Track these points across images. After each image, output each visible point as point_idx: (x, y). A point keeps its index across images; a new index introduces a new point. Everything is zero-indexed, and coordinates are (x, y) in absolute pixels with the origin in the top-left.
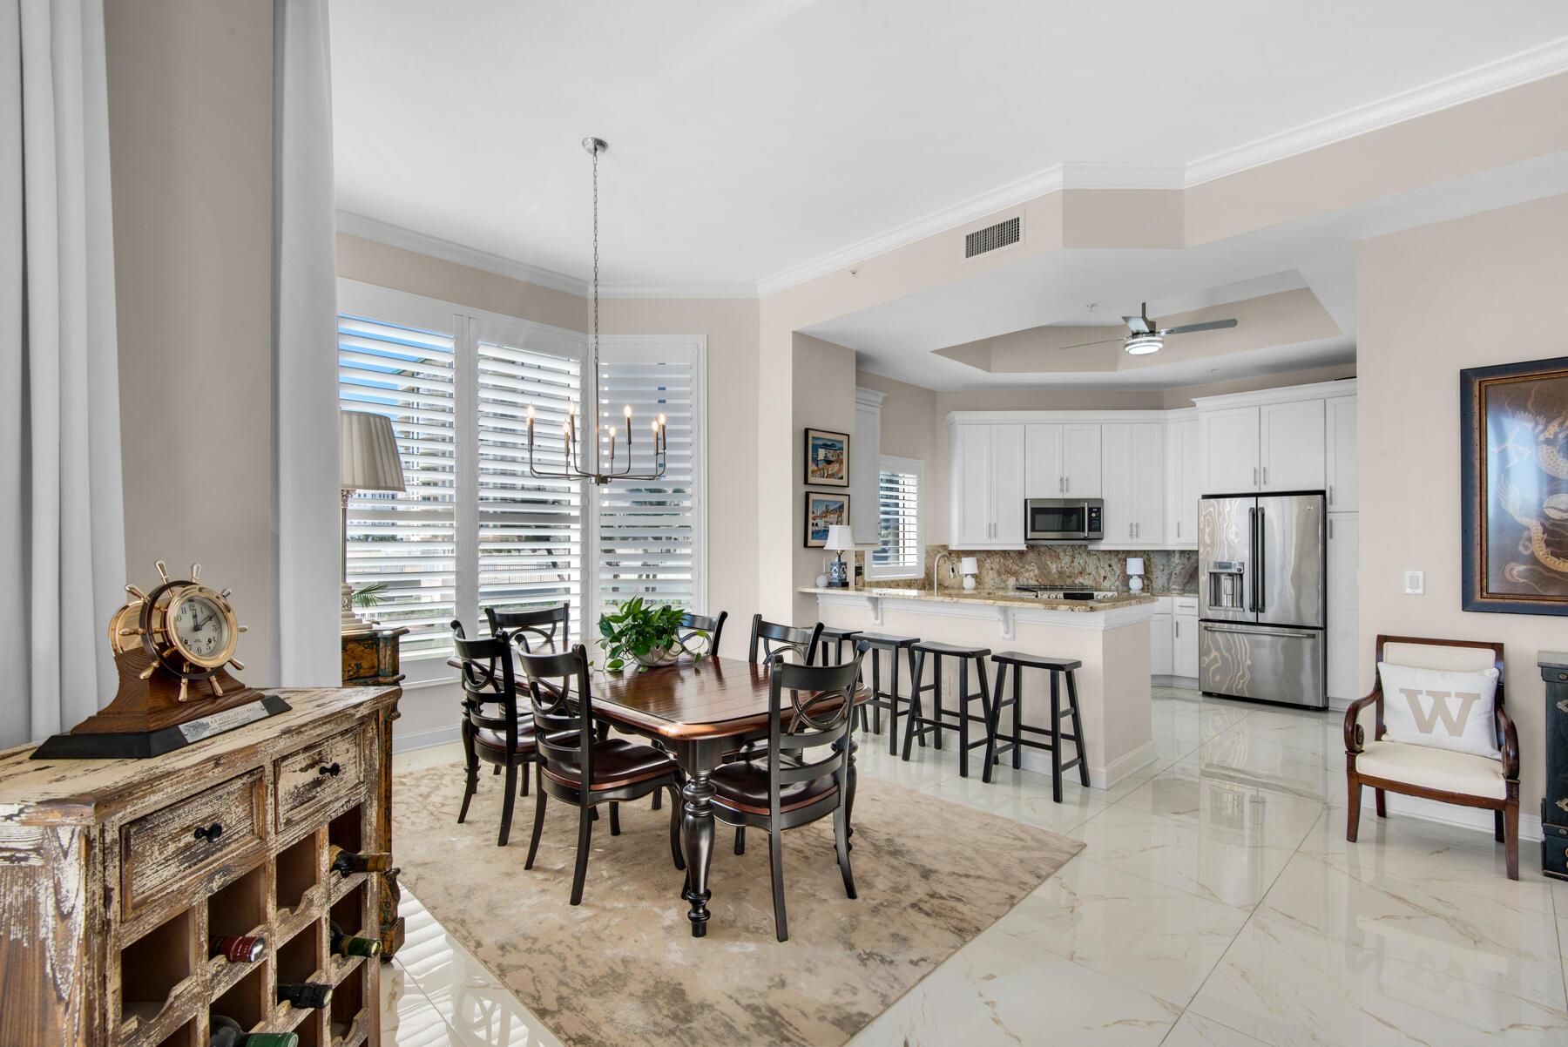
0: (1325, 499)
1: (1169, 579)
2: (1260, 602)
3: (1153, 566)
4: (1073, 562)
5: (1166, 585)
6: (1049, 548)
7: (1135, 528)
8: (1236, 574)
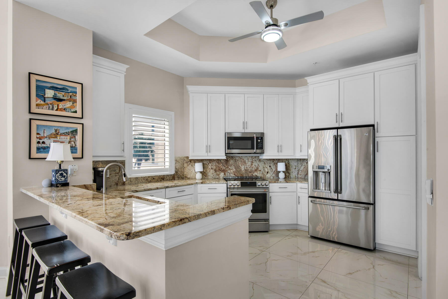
0: (374, 129)
1: (298, 173)
2: (339, 188)
3: (290, 167)
4: (252, 165)
5: (297, 176)
6: (240, 158)
7: (280, 147)
8: (327, 172)
